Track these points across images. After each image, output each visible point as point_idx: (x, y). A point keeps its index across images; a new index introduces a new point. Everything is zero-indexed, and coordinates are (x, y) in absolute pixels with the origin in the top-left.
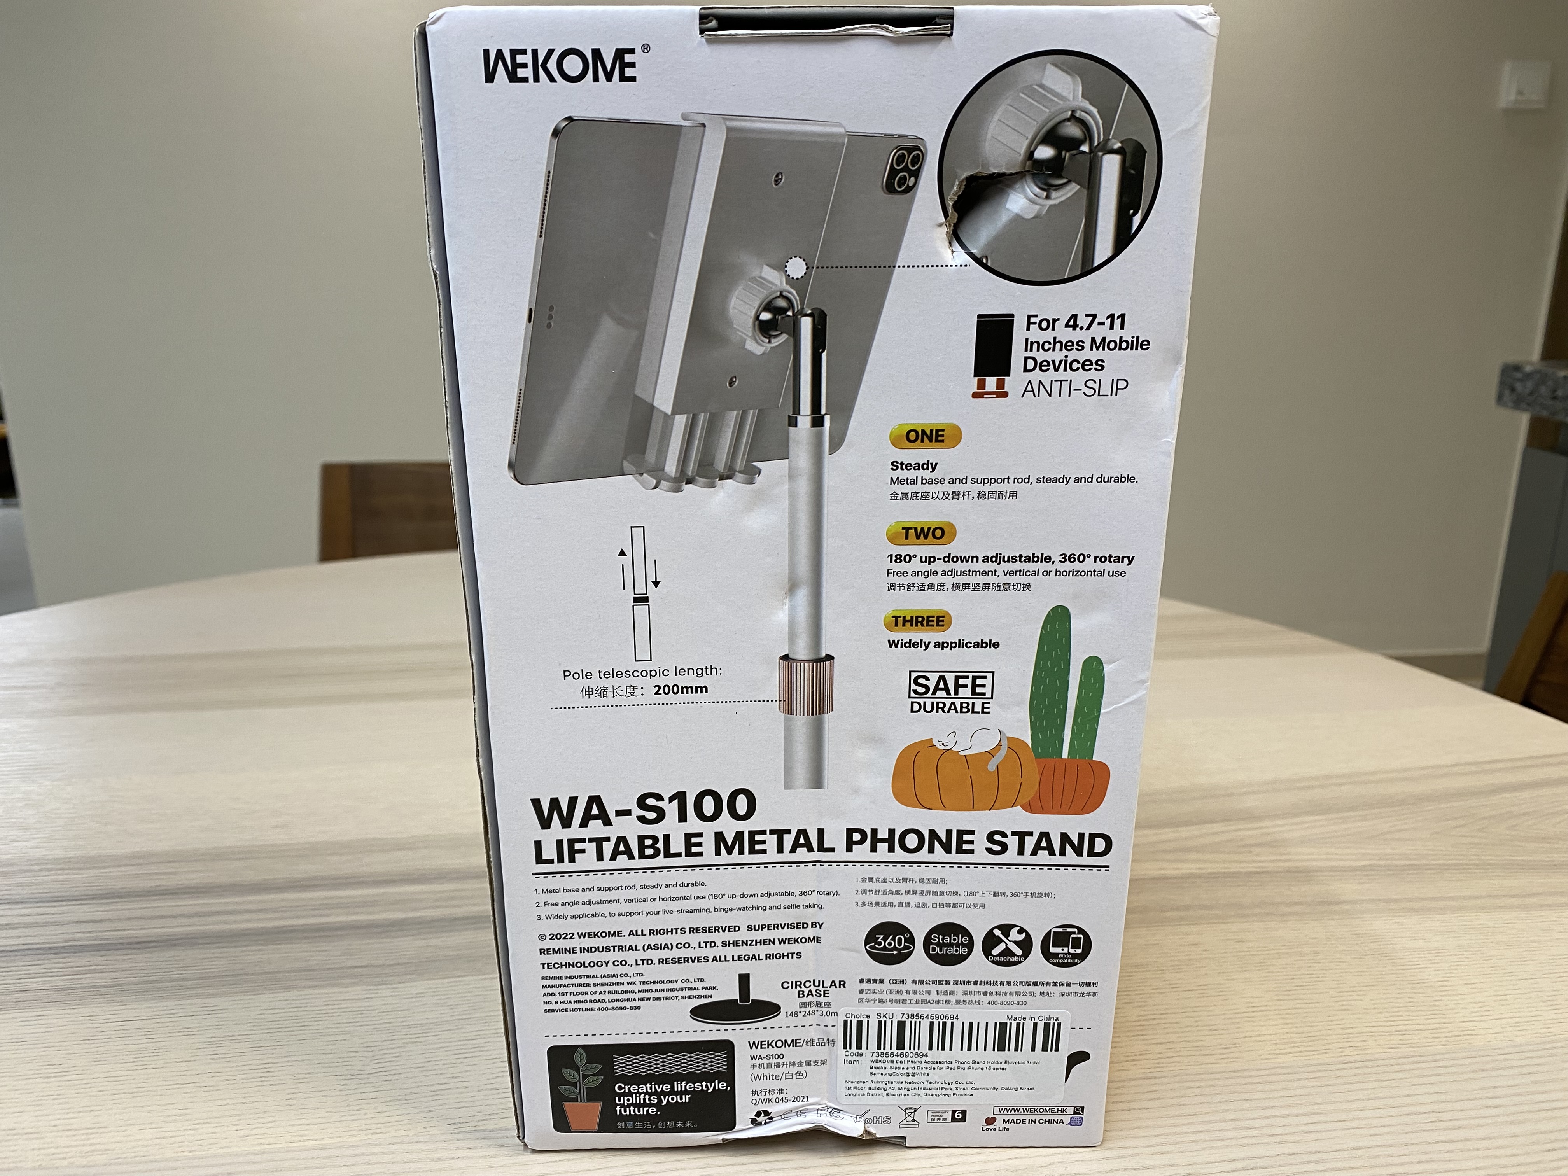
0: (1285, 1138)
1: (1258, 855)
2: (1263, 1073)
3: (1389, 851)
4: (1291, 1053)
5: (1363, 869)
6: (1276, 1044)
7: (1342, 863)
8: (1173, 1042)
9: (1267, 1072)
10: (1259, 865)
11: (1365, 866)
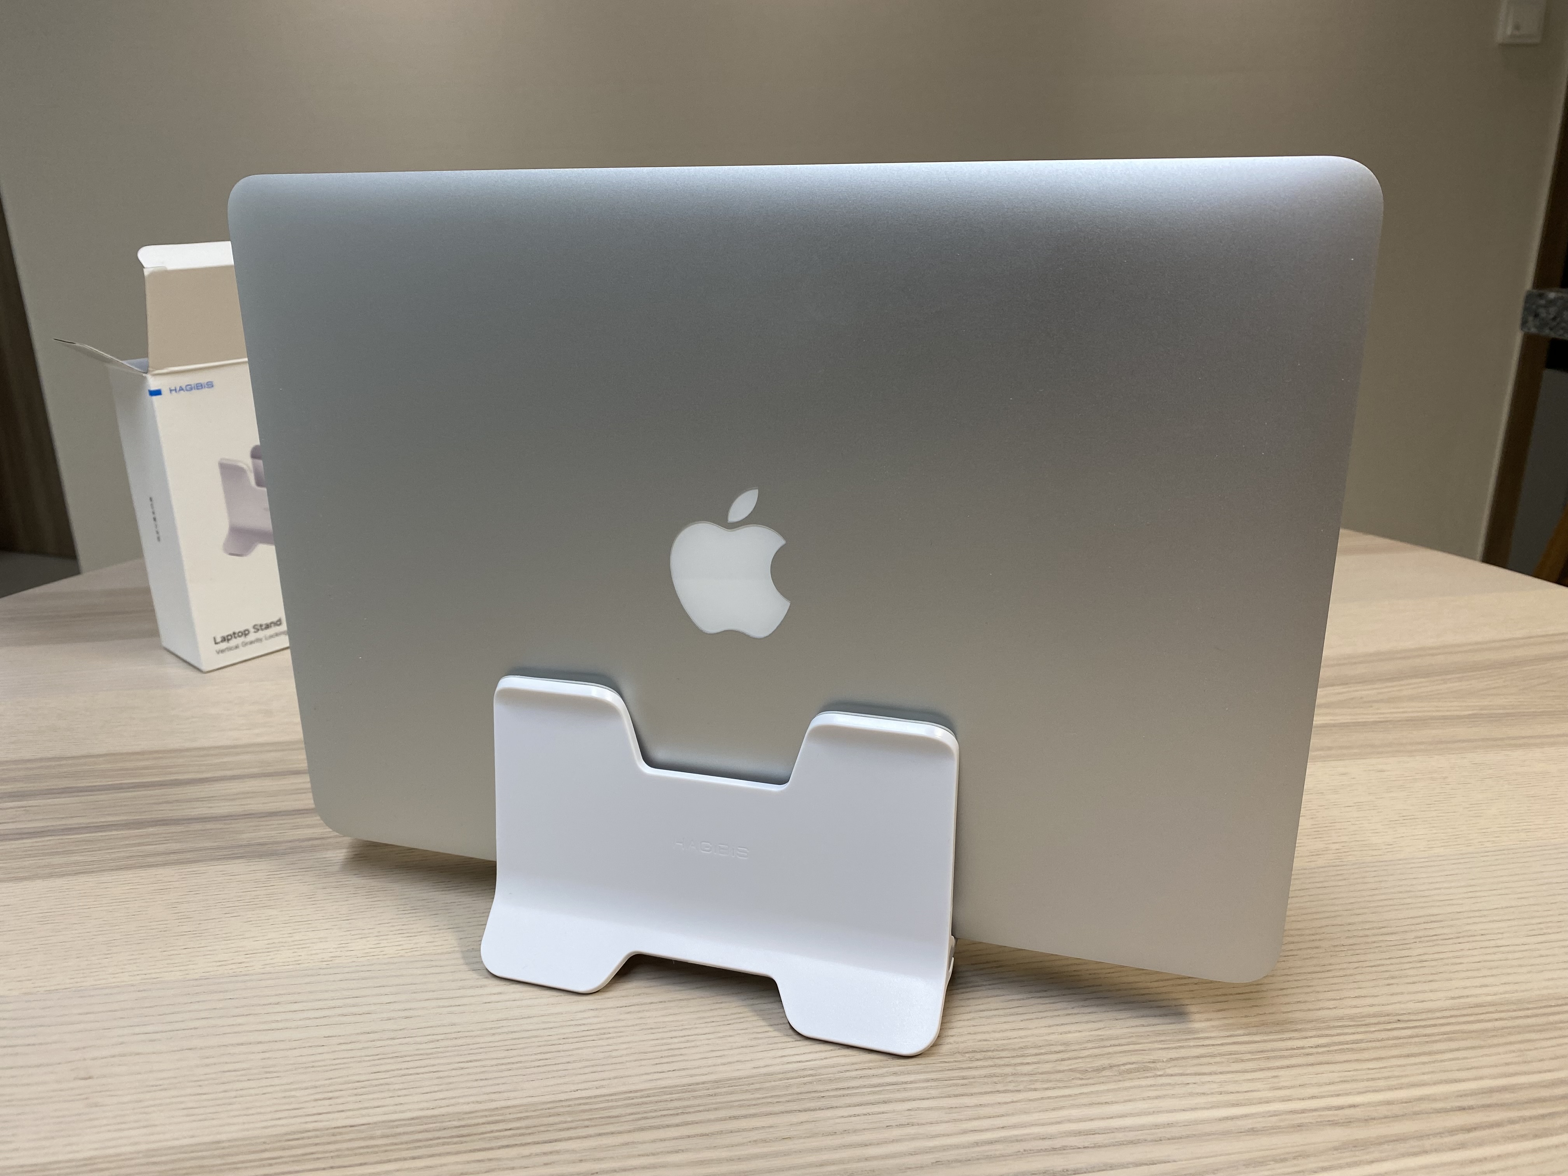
0: (1451, 902)
1: (1378, 709)
2: (1423, 860)
3: (1486, 703)
4: (1442, 846)
5: (1469, 716)
6: (1429, 841)
7: (1448, 713)
8: (1346, 842)
9: (1426, 860)
10: (1382, 716)
11: (1469, 715)
